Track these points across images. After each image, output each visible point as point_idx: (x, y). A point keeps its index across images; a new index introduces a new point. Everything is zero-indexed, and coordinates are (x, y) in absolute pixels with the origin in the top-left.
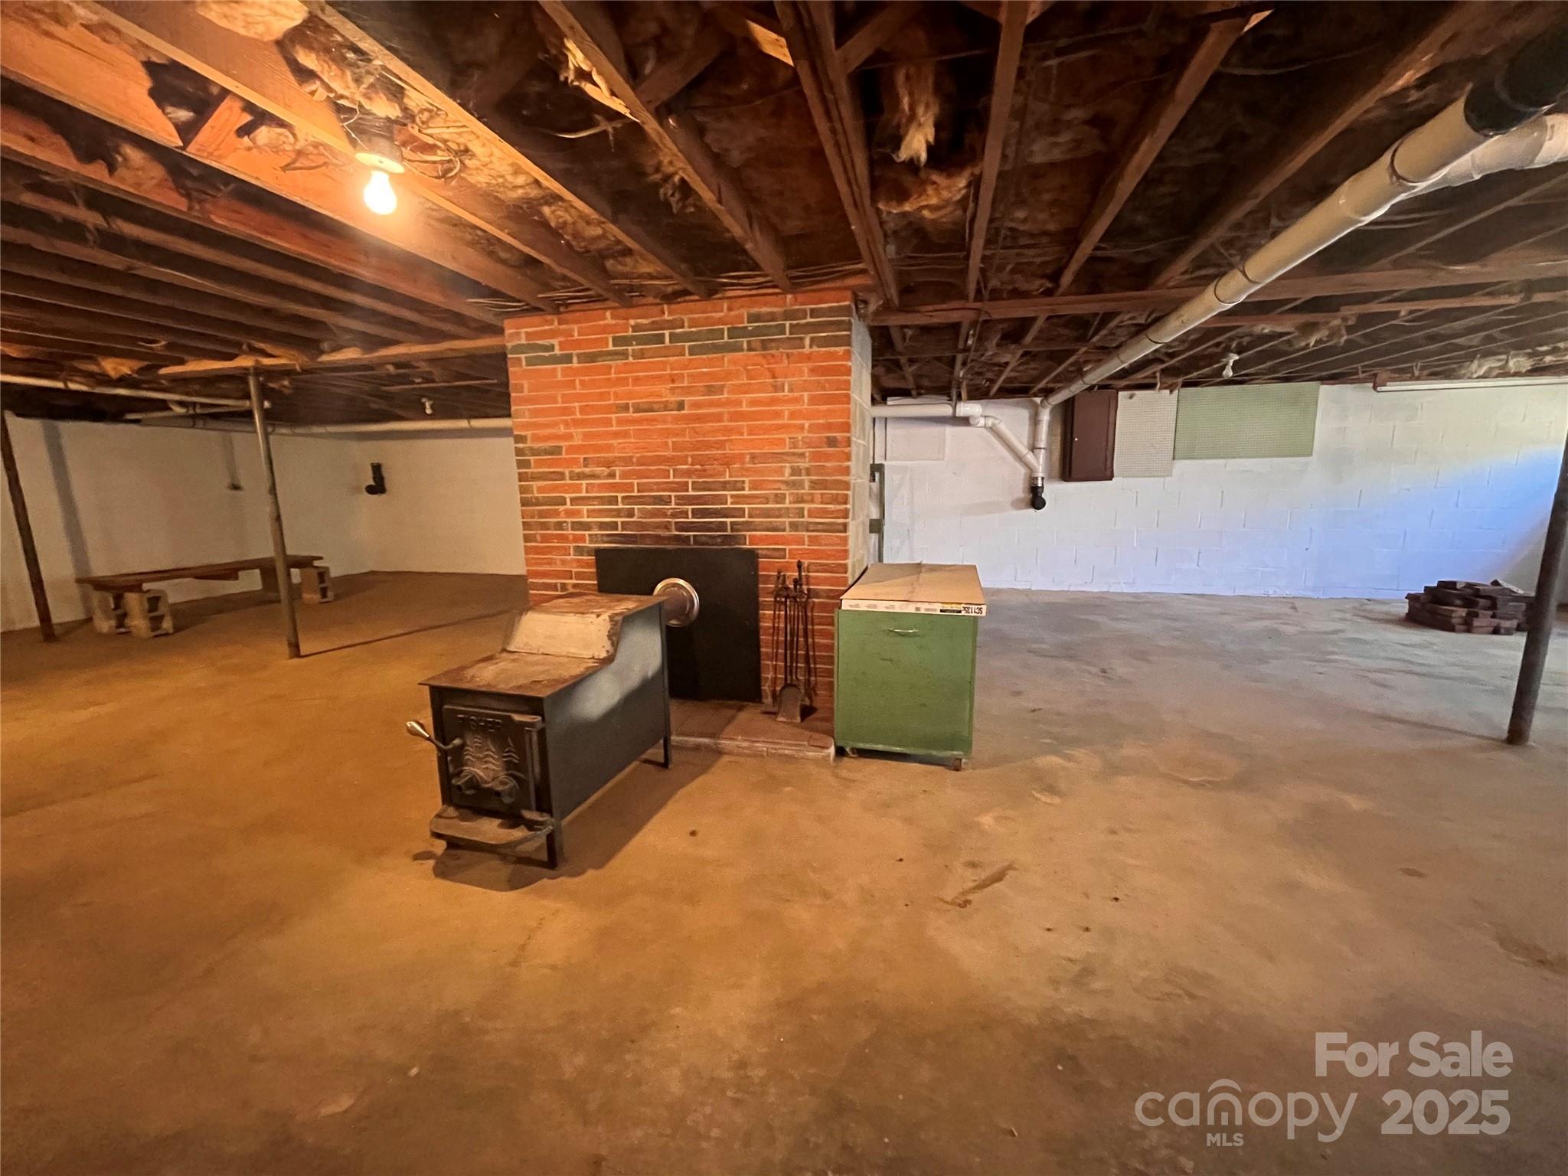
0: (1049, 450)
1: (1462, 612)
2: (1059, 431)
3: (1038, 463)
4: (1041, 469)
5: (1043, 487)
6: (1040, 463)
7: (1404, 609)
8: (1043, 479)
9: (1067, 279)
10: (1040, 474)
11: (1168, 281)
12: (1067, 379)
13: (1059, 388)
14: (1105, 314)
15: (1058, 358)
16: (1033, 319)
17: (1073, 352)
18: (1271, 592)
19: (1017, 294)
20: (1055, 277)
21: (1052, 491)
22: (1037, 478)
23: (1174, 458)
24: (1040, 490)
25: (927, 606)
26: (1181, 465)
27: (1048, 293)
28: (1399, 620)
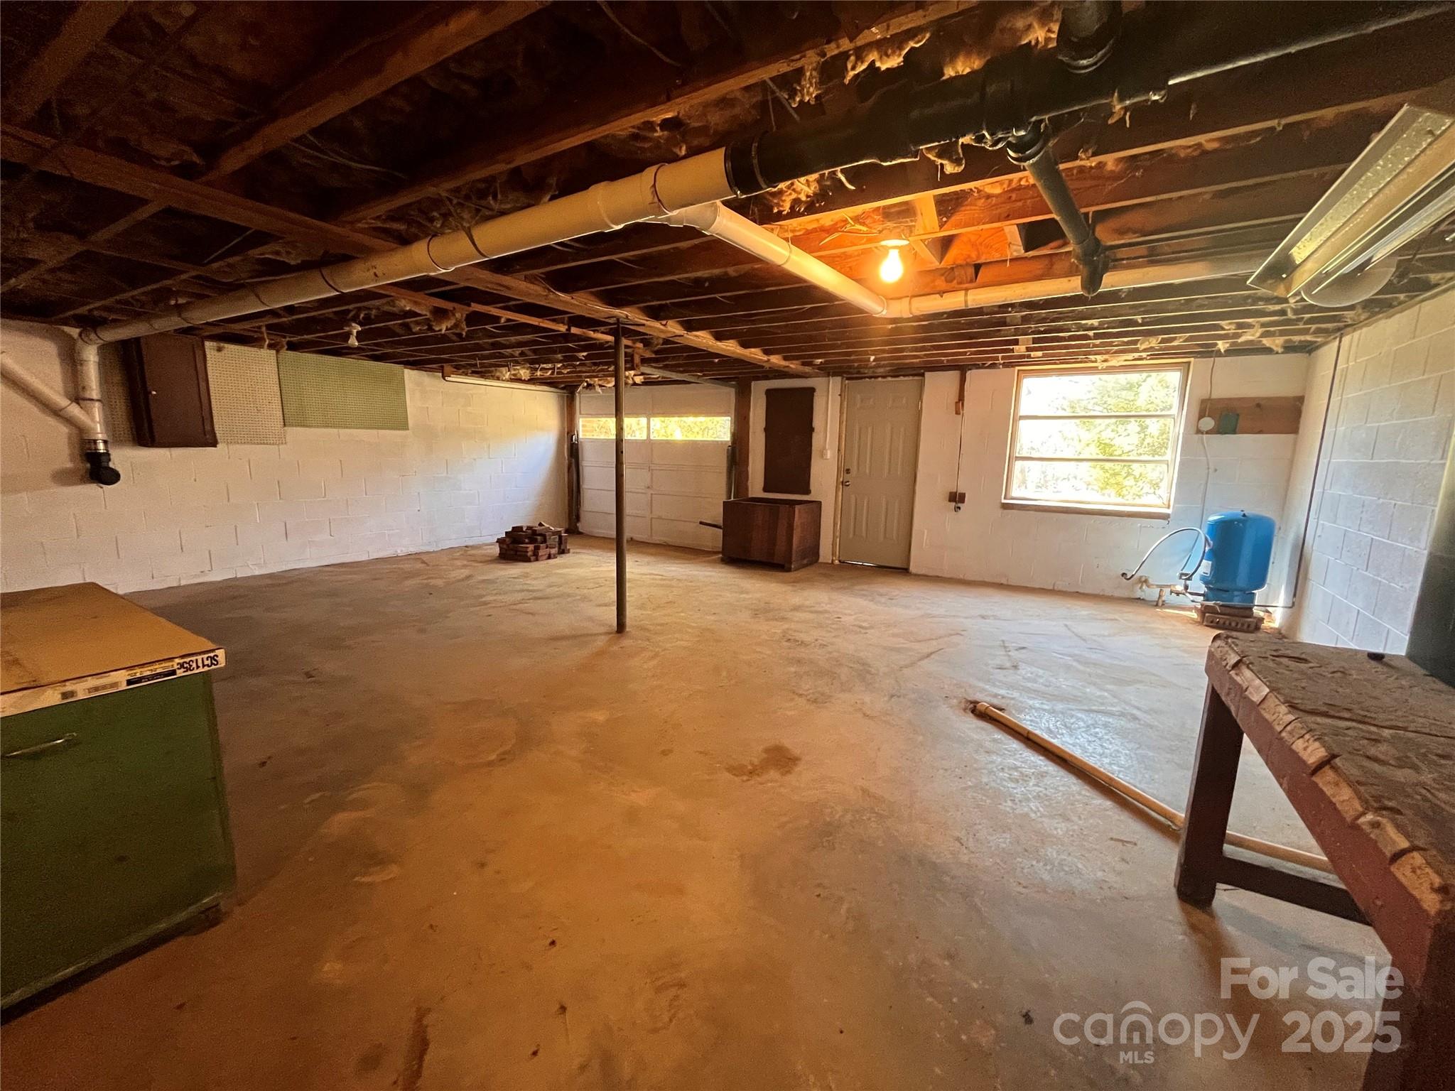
0: (105, 401)
1: (531, 547)
2: (117, 378)
3: (93, 419)
4: (99, 429)
5: (107, 454)
6: (96, 422)
7: (496, 550)
8: (105, 442)
9: (233, 161)
10: (99, 432)
11: (359, 221)
12: (135, 313)
13: (114, 321)
14: (257, 232)
15: (133, 274)
16: (143, 202)
17: (170, 273)
18: (399, 552)
19: (124, 150)
20: (212, 150)
21: (123, 458)
22: (95, 442)
23: (285, 425)
24: (104, 458)
25: (92, 682)
26: (293, 432)
27: (186, 171)
28: (496, 559)
